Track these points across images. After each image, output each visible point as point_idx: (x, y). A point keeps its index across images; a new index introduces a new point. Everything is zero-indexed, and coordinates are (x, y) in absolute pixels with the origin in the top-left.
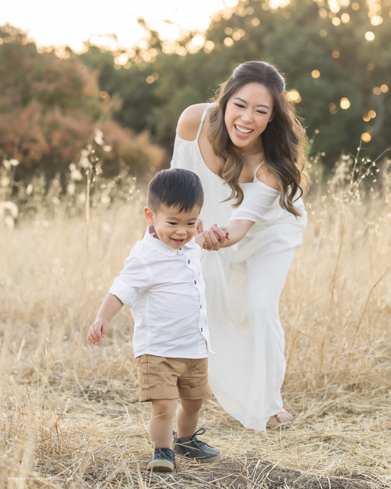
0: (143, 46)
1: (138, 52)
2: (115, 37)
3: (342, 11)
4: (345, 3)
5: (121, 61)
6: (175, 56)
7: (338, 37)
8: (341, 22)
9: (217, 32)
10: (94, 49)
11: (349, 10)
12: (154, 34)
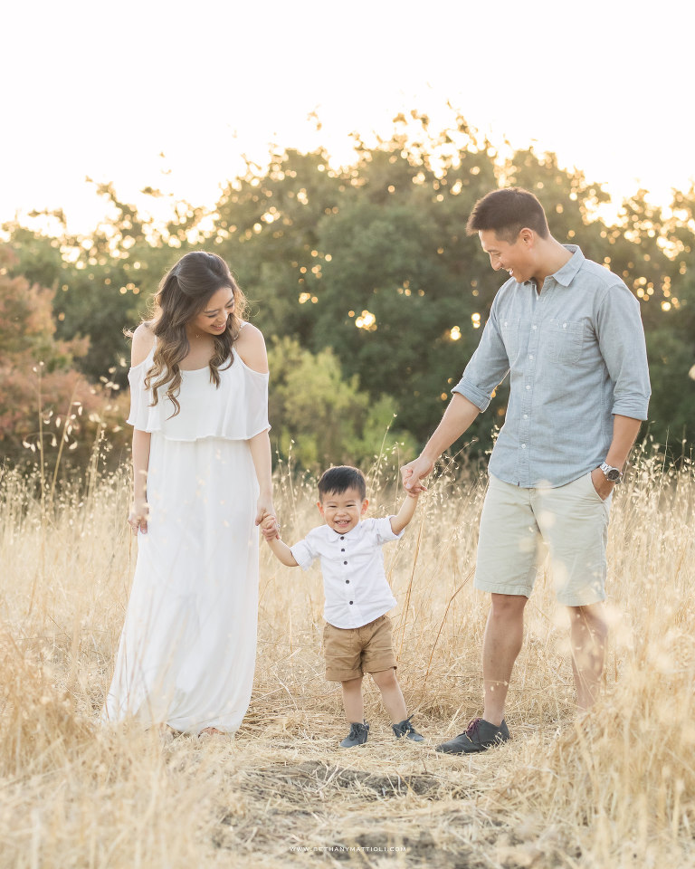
0: (110, 232)
1: (101, 242)
2: (60, 216)
3: (451, 176)
4: (456, 163)
5: (70, 256)
6: (166, 249)
7: (444, 222)
8: (450, 196)
9: (237, 210)
10: (23, 236)
11: (464, 173)
12: (127, 213)
